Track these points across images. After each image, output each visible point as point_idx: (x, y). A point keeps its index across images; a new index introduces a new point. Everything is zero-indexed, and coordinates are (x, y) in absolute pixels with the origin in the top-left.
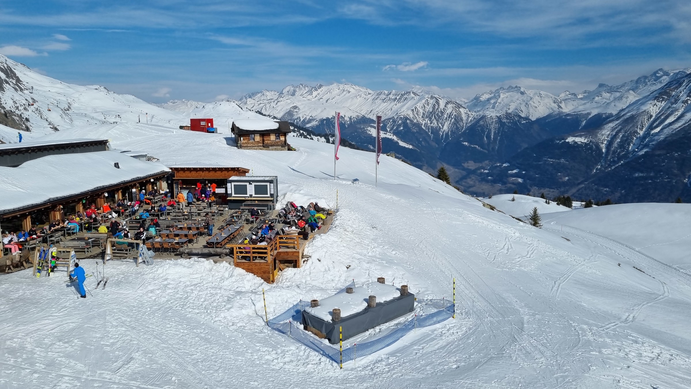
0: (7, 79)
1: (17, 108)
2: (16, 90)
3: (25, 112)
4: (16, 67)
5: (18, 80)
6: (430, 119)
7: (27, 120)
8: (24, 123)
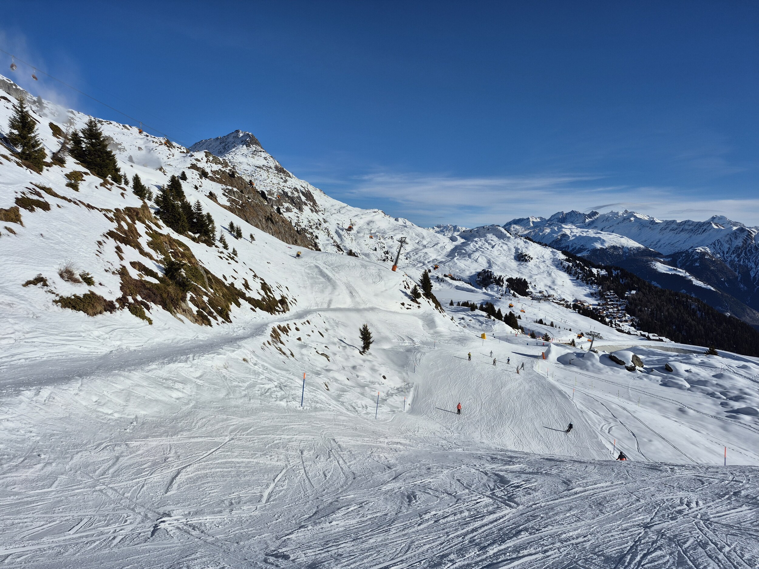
0: (306, 202)
1: (311, 227)
2: (312, 210)
3: (316, 231)
4: (314, 192)
5: (314, 203)
6: (738, 256)
7: (317, 237)
8: (313, 240)
